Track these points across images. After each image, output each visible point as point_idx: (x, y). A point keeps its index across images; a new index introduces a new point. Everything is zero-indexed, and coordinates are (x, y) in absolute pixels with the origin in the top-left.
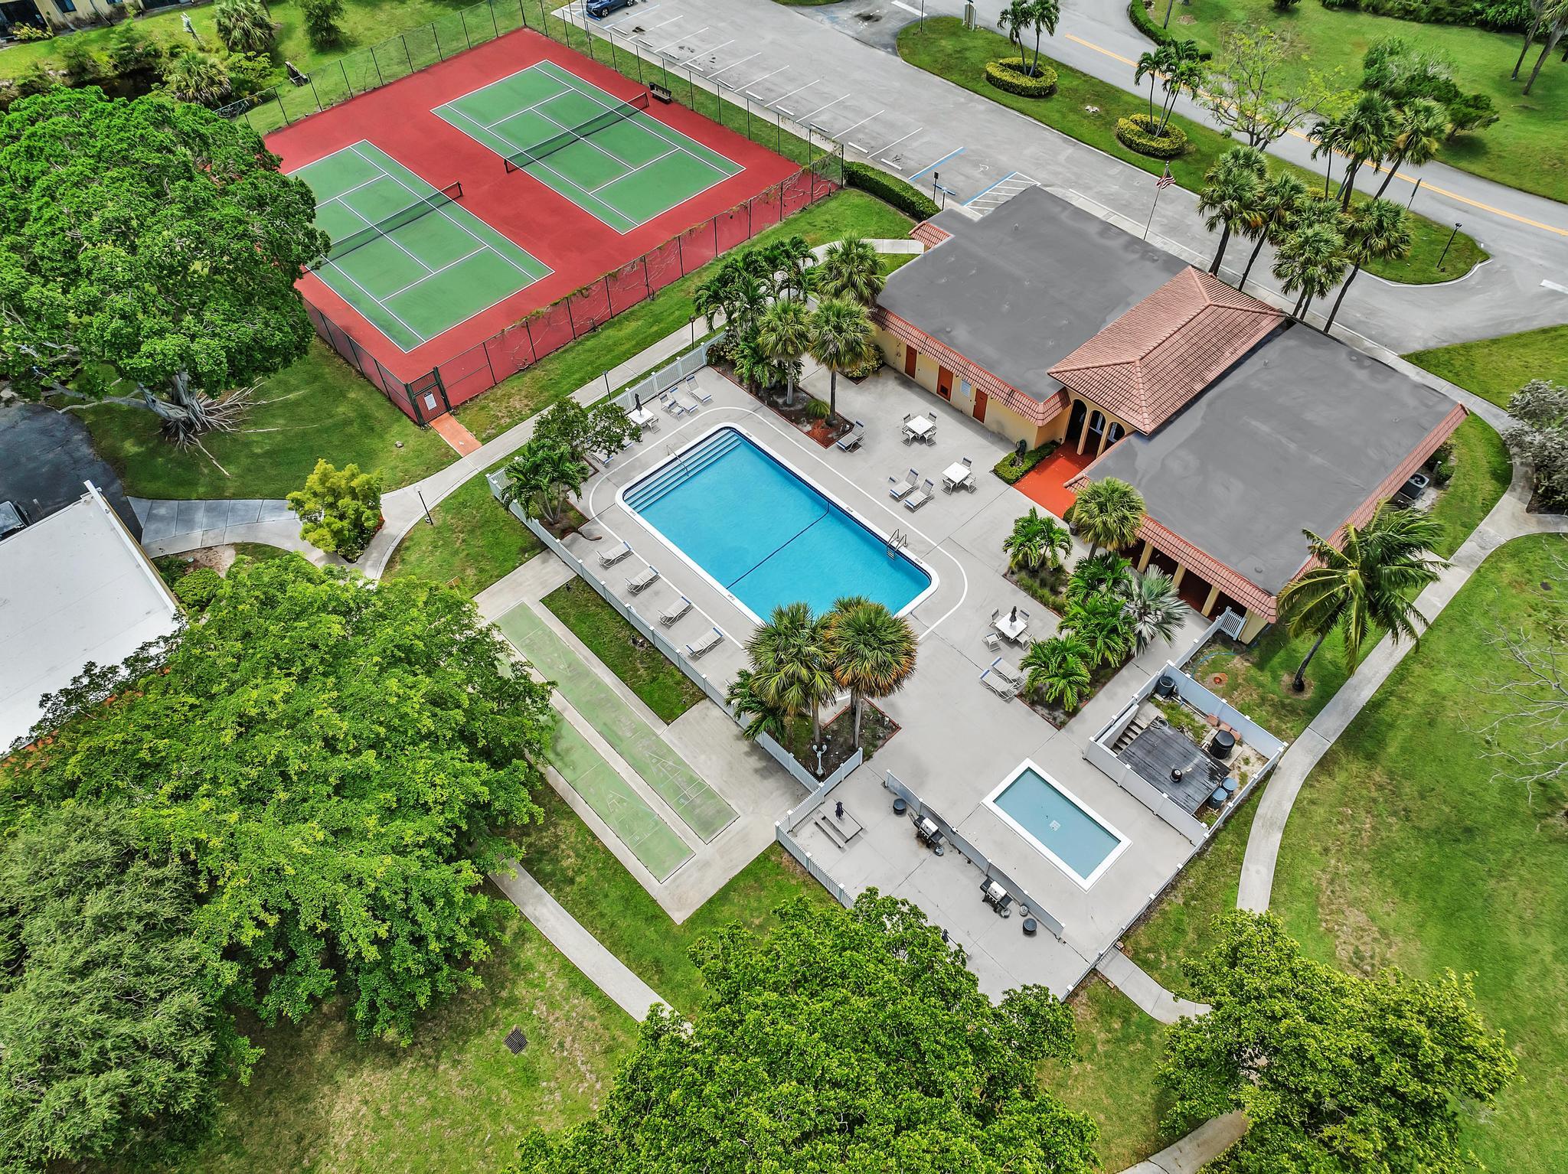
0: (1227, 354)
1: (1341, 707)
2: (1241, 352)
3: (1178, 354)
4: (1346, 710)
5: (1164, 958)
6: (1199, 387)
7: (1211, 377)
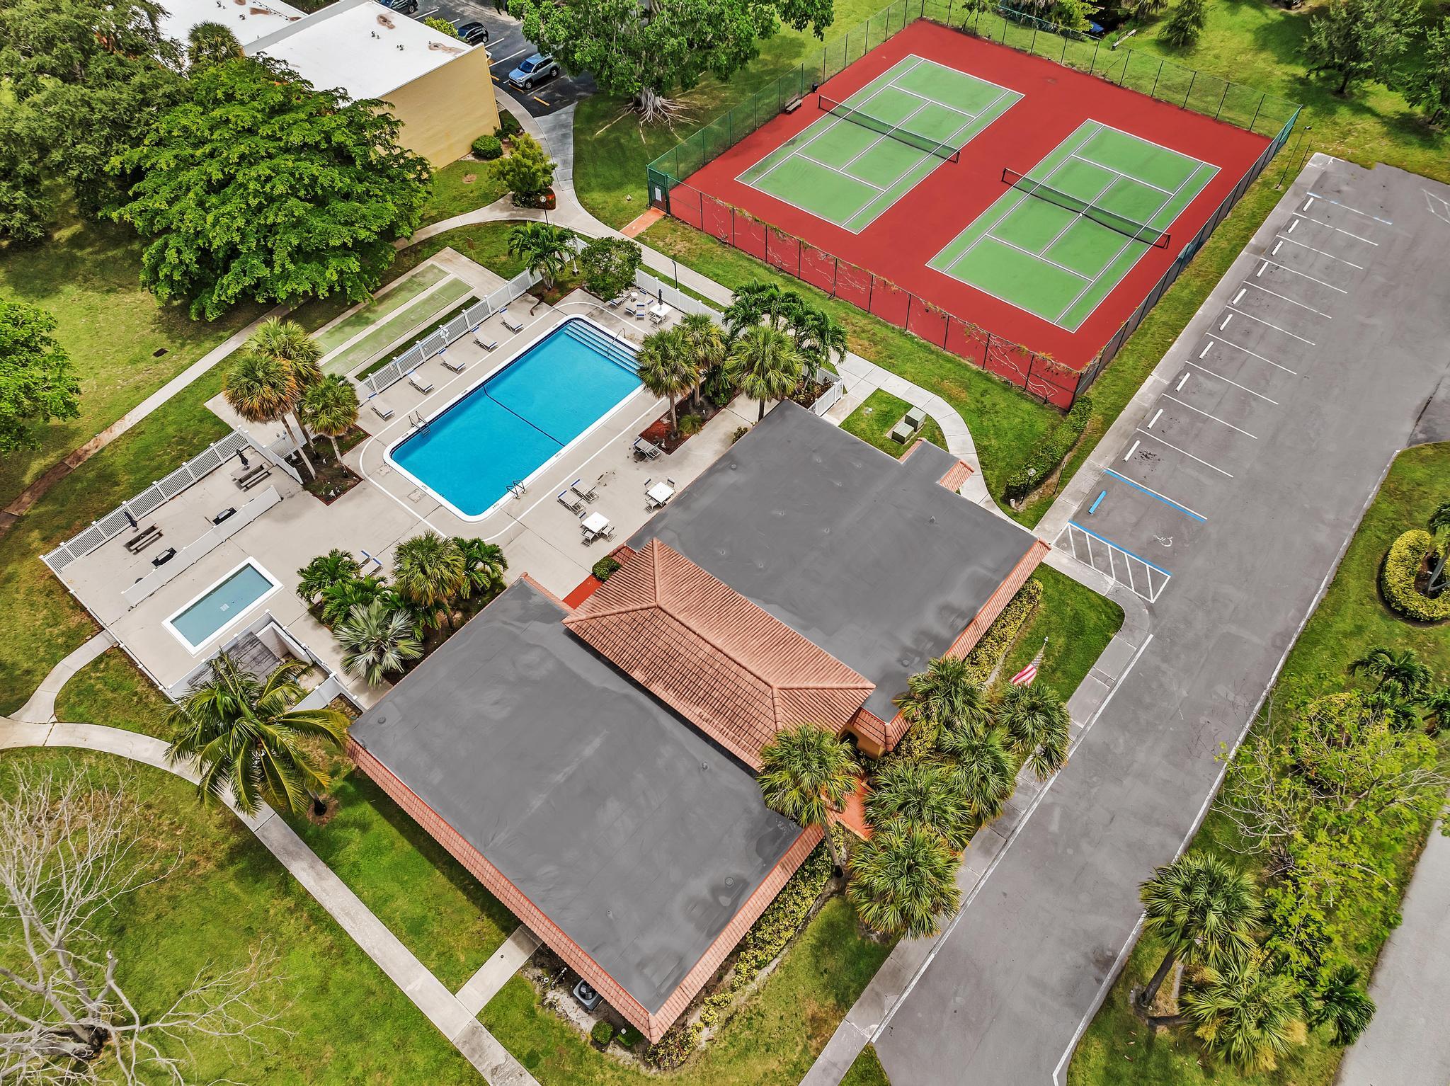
0: (698, 710)
1: (291, 848)
2: (705, 727)
3: (682, 651)
4: (289, 854)
5: (98, 674)
6: (638, 675)
7: (657, 689)
